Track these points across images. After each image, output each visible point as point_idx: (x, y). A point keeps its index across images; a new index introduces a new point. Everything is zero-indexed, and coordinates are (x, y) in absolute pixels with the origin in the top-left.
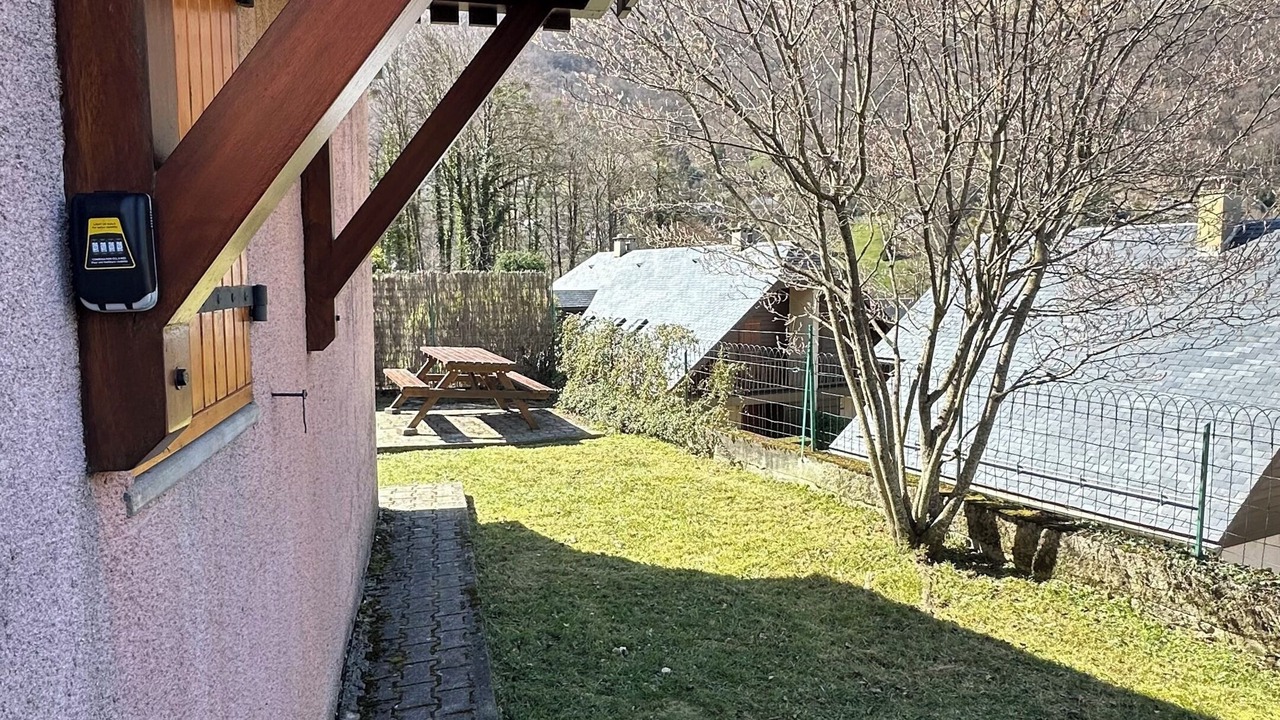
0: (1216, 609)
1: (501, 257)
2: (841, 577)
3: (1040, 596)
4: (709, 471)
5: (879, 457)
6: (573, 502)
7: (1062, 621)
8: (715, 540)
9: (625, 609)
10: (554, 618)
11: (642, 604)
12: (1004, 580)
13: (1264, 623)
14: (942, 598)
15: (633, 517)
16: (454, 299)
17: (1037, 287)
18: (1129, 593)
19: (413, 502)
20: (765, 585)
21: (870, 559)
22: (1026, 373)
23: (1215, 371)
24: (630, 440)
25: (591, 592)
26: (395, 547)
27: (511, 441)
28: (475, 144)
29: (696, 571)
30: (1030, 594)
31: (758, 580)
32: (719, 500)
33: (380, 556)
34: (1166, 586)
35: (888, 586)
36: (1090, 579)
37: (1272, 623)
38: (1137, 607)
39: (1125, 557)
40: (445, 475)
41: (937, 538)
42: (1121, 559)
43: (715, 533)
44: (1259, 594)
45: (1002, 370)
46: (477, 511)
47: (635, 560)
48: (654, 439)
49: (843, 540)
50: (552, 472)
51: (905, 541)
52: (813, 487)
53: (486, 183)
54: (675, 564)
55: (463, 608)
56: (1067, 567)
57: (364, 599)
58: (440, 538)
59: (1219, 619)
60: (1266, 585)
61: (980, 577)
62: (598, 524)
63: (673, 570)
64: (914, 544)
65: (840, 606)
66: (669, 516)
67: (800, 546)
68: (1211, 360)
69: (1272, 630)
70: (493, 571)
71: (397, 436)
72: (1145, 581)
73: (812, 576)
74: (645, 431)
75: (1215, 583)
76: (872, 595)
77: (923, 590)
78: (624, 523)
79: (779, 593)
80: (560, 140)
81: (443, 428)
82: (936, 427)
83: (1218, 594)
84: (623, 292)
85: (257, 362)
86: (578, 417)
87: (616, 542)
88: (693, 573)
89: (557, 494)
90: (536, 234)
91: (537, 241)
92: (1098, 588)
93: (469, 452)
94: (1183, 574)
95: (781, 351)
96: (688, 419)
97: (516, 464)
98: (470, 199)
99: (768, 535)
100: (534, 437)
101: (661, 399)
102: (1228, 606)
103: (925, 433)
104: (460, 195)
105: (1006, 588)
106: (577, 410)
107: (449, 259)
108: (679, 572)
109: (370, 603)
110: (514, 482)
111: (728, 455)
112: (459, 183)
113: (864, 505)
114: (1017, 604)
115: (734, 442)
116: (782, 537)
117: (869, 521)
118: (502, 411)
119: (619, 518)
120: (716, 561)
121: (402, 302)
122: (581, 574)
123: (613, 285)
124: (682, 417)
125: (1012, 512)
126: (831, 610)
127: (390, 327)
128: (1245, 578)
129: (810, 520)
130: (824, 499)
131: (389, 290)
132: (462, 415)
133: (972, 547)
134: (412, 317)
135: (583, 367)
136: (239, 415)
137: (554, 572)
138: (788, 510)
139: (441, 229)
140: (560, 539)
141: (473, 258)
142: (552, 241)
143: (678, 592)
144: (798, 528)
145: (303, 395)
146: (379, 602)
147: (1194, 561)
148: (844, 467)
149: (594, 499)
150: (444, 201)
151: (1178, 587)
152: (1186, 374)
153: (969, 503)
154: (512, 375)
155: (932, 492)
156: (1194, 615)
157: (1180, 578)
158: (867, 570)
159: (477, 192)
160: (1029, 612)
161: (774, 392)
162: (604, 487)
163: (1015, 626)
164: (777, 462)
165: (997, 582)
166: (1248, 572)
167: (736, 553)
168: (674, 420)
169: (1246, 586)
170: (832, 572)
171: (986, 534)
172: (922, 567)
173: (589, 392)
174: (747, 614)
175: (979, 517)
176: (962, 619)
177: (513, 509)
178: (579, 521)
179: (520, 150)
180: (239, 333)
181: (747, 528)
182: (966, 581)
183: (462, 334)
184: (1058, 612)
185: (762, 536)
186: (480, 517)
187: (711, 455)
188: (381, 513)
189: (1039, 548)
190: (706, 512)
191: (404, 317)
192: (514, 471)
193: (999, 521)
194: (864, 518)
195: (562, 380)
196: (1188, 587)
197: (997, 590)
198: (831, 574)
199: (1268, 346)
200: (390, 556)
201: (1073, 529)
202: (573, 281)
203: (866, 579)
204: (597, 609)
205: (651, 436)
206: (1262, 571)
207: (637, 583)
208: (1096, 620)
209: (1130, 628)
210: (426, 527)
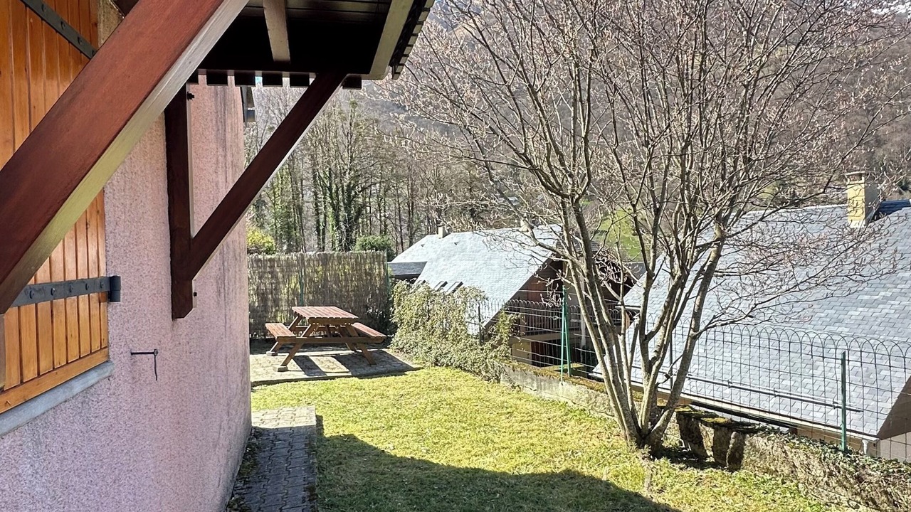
0: (859, 490)
1: (360, 240)
2: (586, 472)
3: (732, 482)
4: (497, 393)
5: (611, 381)
6: (395, 418)
7: (747, 501)
8: (496, 445)
9: (424, 499)
10: (371, 508)
11: (438, 496)
12: (706, 471)
13: (894, 501)
14: (660, 485)
15: (437, 429)
16: (317, 272)
17: (718, 256)
18: (796, 479)
19: (278, 421)
20: (529, 479)
21: (608, 457)
22: (714, 317)
23: (866, 309)
24: (442, 372)
25: (401, 487)
26: (261, 456)
27: (354, 374)
28: (341, 161)
29: (479, 469)
30: (725, 481)
31: (525, 475)
32: (502, 414)
33: (248, 463)
34: (822, 473)
35: (620, 477)
36: (768, 469)
37: (900, 501)
38: (803, 490)
39: (791, 452)
40: (304, 401)
41: (656, 440)
42: (789, 453)
43: (496, 440)
44: (889, 479)
45: (697, 316)
46: (324, 427)
47: (435, 461)
48: (459, 370)
49: (590, 443)
50: (382, 396)
51: (633, 443)
52: (570, 404)
53: (350, 189)
54: (465, 464)
55: (303, 501)
56: (752, 460)
57: (233, 496)
58: (293, 449)
59: (862, 498)
60: (894, 472)
61: (689, 469)
62: (411, 435)
63: (463, 469)
64: (640, 445)
65: (583, 494)
66: (464, 428)
67: (558, 448)
68: (863, 302)
69: (901, 506)
70: (331, 473)
71: (273, 372)
72: (807, 470)
73: (564, 471)
74: (452, 364)
75: (857, 471)
76: (608, 485)
77: (646, 480)
78: (430, 434)
79: (539, 485)
80: (401, 158)
81: (306, 365)
82: (653, 358)
83: (859, 479)
84: (444, 263)
85: (113, 332)
86: (405, 354)
87: (423, 448)
88: (477, 471)
89: (384, 413)
90: (385, 223)
91: (386, 229)
92: (774, 476)
93: (324, 383)
94: (834, 464)
95: (545, 304)
96: (482, 355)
97: (357, 391)
98: (338, 200)
99: (535, 441)
100: (372, 371)
101: (463, 341)
102: (867, 488)
103: (645, 363)
104: (331, 197)
105: (707, 477)
106: (405, 350)
107: (324, 242)
108: (467, 470)
109: (237, 500)
110: (354, 405)
111: (510, 381)
112: (330, 189)
113: (606, 416)
114: (715, 489)
115: (514, 371)
116: (545, 442)
117: (610, 428)
118: (350, 352)
119: (427, 430)
120: (495, 461)
121: (280, 275)
122: (395, 473)
123: (438, 259)
124: (477, 353)
125: (710, 420)
126: (577, 497)
127: (272, 293)
128: (878, 467)
129: (567, 428)
130: (578, 412)
131: (270, 267)
132: (322, 356)
133: (684, 446)
134: (287, 285)
135: (409, 318)
136: (93, 372)
137: (375, 472)
138: (551, 421)
139: (318, 222)
140: (381, 447)
141: (340, 241)
142: (396, 228)
143: (465, 486)
144: (558, 435)
145: (155, 353)
146: (244, 499)
147: (841, 454)
148: (591, 389)
149: (410, 416)
150: (320, 202)
151: (831, 474)
152: (846, 312)
153: (679, 413)
154: (357, 325)
155: (652, 406)
156: (844, 495)
157: (832, 468)
158: (605, 465)
159: (343, 195)
160: (724, 495)
161: (537, 333)
162: (419, 406)
163: (712, 507)
164: (544, 385)
165: (701, 473)
166: (881, 462)
167: (510, 454)
168: (472, 356)
169: (879, 473)
170: (580, 467)
171: (693, 436)
172: (645, 463)
173: (412, 337)
174: (514, 501)
175: (687, 424)
176: (673, 501)
177: (351, 425)
178: (398, 433)
179: (373, 165)
180: (95, 312)
181: (520, 435)
182: (678, 472)
183: (323, 297)
184: (745, 494)
185: (531, 441)
186: (326, 431)
187: (499, 381)
188: (253, 431)
189: (731, 446)
190: (492, 424)
191: (282, 286)
192: (355, 396)
193: (702, 427)
194: (606, 426)
195: (395, 328)
196: (838, 474)
197: (701, 479)
198: (579, 469)
199: (903, 291)
200: (256, 463)
201: (754, 432)
202: (410, 256)
203: (604, 473)
204: (404, 500)
205: (456, 368)
206: (891, 461)
207: (435, 479)
208: (772, 500)
209: (798, 506)
210: (285, 441)
